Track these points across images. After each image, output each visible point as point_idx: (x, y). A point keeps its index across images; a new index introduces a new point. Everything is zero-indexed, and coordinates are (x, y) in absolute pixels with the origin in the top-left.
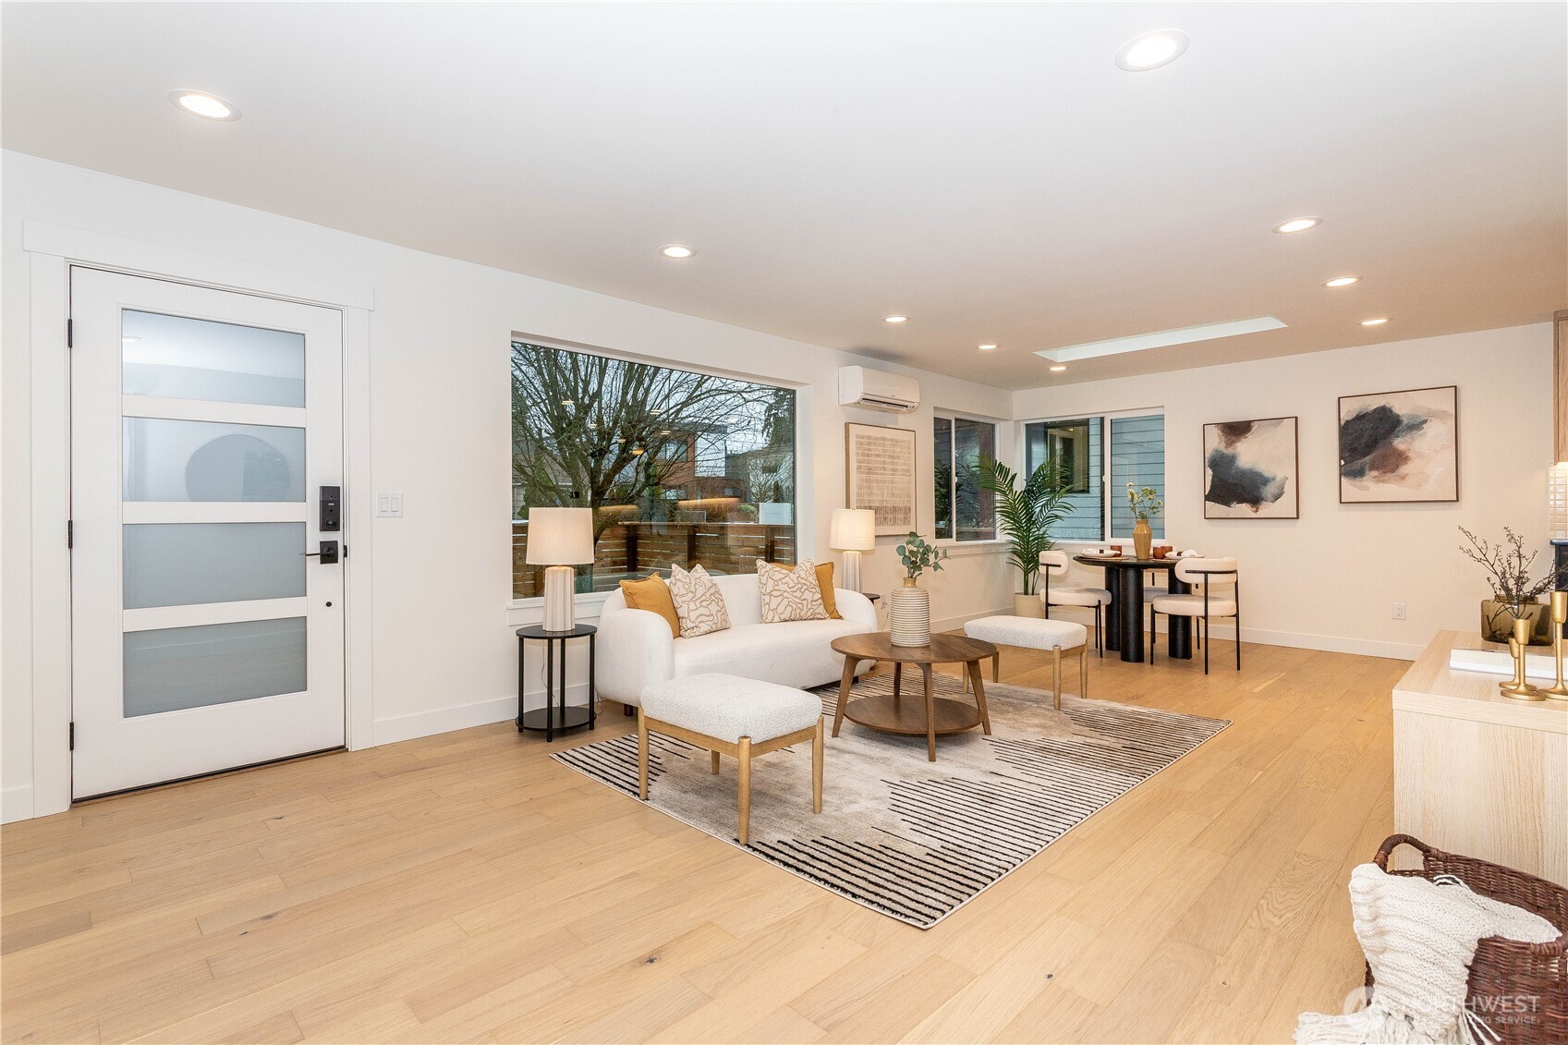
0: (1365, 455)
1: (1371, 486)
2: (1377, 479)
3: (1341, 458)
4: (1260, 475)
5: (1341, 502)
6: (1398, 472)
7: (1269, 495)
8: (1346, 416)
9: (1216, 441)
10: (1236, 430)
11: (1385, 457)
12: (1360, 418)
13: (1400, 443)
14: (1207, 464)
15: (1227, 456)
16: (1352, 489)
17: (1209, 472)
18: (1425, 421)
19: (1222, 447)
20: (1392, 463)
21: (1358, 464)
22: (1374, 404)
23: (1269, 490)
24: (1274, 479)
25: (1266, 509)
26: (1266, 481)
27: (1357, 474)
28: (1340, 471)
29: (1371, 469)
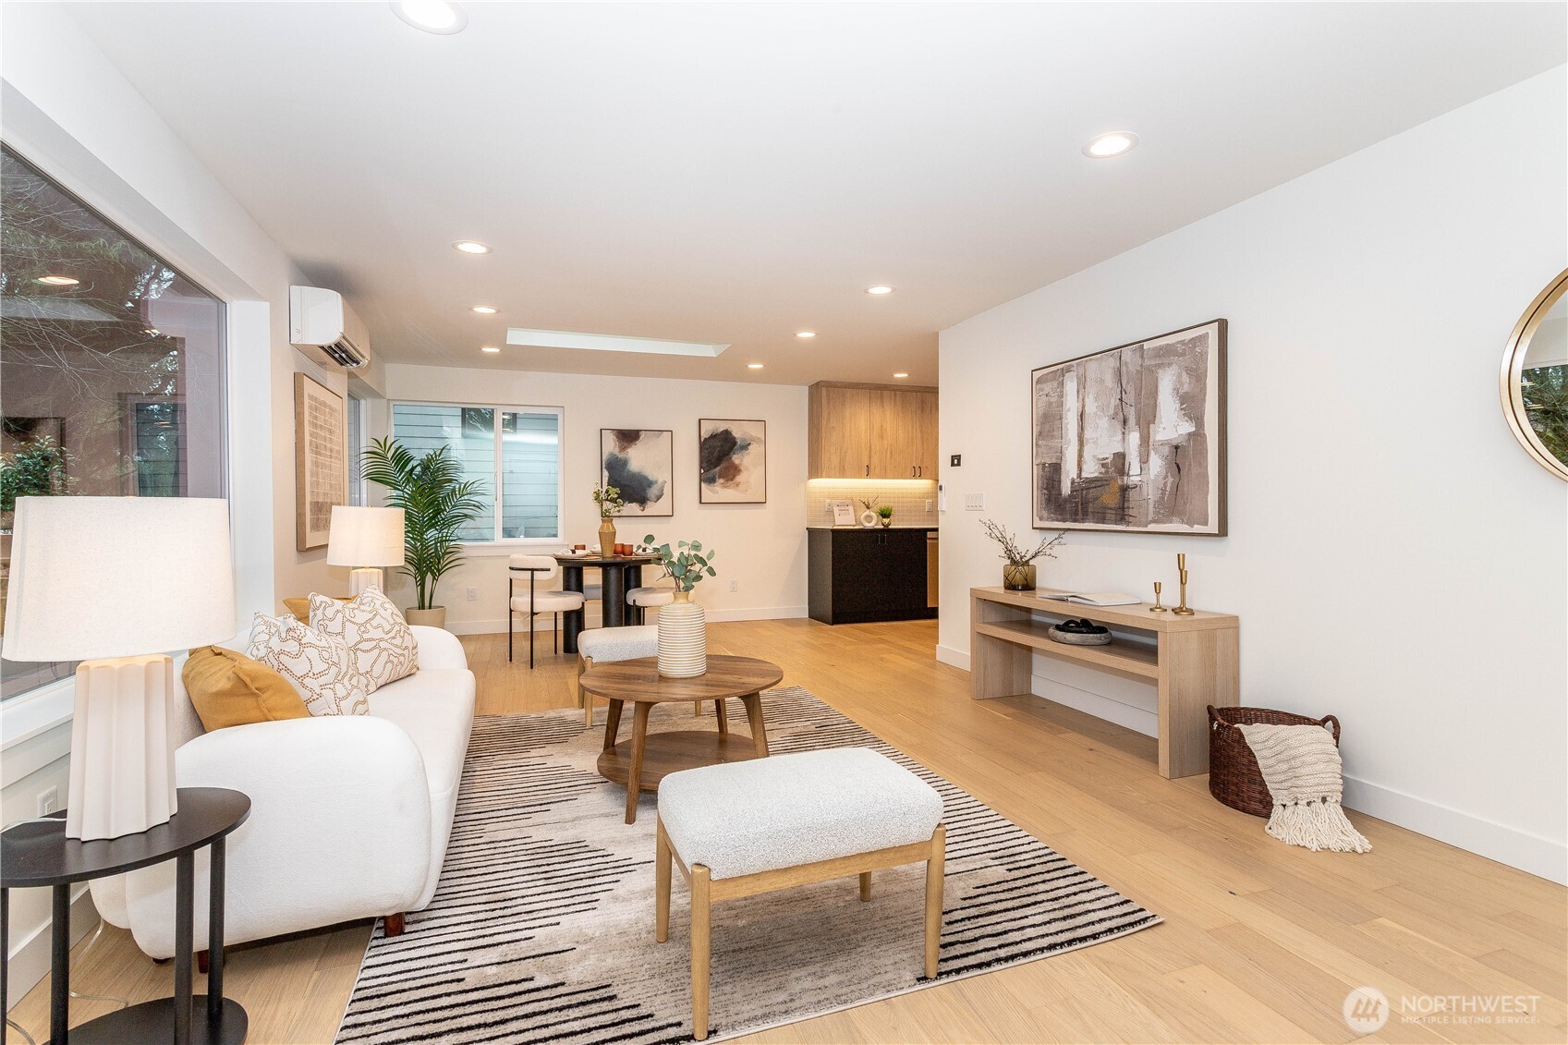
0: (715, 467)
1: (719, 492)
2: (724, 486)
3: (701, 467)
4: (646, 478)
5: (701, 503)
6: (734, 481)
7: (653, 496)
8: (705, 435)
9: (611, 445)
10: (628, 437)
11: (727, 468)
12: (713, 437)
13: (736, 459)
14: (604, 466)
15: (620, 459)
16: (709, 493)
17: (606, 473)
18: (749, 444)
19: (616, 451)
20: (731, 473)
21: (710, 474)
22: (722, 427)
23: (652, 492)
24: (656, 482)
25: (652, 508)
26: (650, 484)
27: (711, 481)
28: (700, 477)
29: (720, 478)
